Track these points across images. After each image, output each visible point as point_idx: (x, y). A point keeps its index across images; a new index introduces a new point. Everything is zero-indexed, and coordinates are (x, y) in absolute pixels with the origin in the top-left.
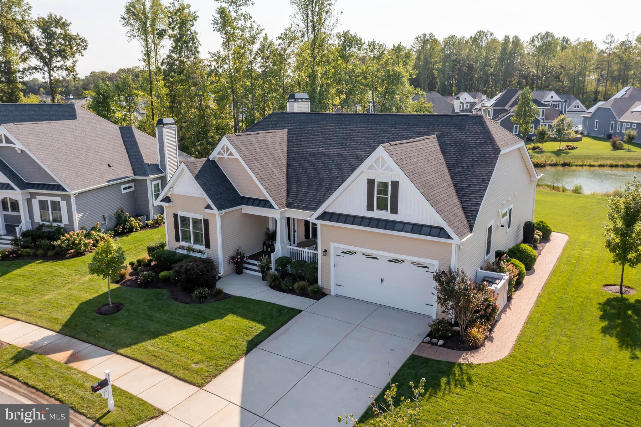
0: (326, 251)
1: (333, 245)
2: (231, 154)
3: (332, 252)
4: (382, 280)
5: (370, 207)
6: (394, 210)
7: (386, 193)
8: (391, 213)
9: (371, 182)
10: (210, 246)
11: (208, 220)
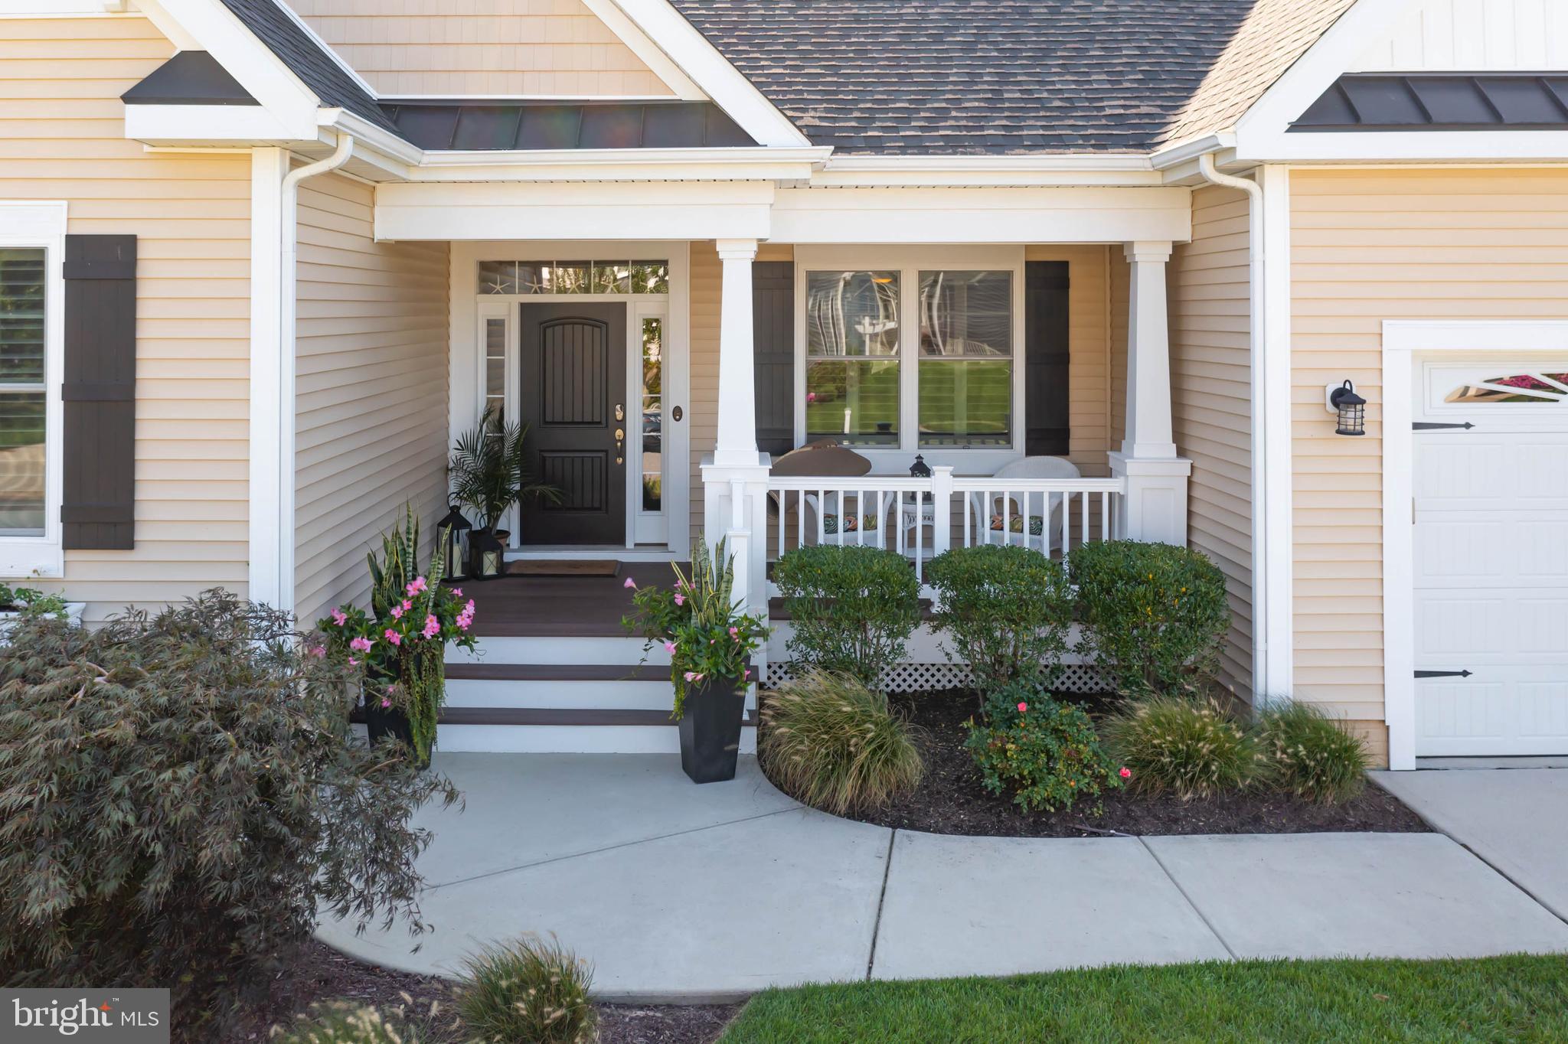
0: (1343, 398)
1: (1404, 339)
3: (1399, 399)
10: (142, 513)
11: (129, 243)
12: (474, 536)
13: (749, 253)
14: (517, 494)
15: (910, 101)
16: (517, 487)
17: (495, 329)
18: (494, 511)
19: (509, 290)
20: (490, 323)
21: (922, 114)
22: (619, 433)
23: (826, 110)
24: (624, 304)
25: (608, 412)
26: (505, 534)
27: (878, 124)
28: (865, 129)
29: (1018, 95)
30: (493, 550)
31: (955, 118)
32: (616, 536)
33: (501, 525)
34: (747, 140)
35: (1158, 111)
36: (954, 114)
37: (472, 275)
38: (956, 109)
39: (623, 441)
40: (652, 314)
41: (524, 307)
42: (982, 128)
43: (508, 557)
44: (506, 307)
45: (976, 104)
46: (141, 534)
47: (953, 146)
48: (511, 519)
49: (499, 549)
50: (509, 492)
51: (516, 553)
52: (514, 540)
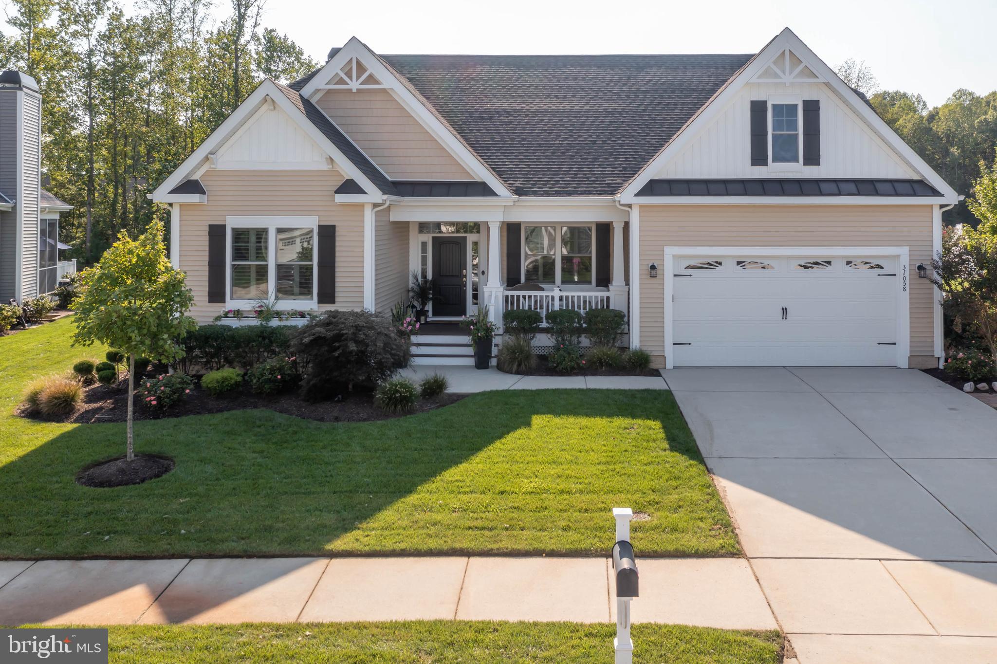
0: (653, 267)
1: (670, 252)
2: (371, 79)
3: (669, 268)
4: (785, 311)
5: (759, 158)
6: (812, 157)
7: (793, 125)
8: (805, 164)
9: (758, 109)
10: (337, 295)
11: (334, 227)
12: (417, 311)
13: (498, 225)
14: (431, 299)
15: (549, 178)
16: (431, 296)
17: (424, 245)
18: (424, 304)
19: (428, 232)
20: (422, 243)
21: (552, 182)
22: (464, 279)
23: (523, 181)
24: (466, 237)
25: (461, 272)
26: (428, 311)
27: (537, 186)
28: (533, 188)
29: (582, 176)
30: (423, 315)
31: (561, 184)
32: (463, 312)
33: (426, 308)
34: (495, 194)
35: (622, 182)
36: (561, 182)
37: (417, 227)
38: (562, 181)
39: (466, 282)
40: (475, 240)
41: (434, 238)
42: (567, 187)
43: (429, 320)
44: (428, 238)
45: (568, 179)
46: (337, 300)
47: (558, 194)
48: (429, 307)
49: (426, 316)
50: (428, 298)
51: (431, 318)
52: (430, 314)
